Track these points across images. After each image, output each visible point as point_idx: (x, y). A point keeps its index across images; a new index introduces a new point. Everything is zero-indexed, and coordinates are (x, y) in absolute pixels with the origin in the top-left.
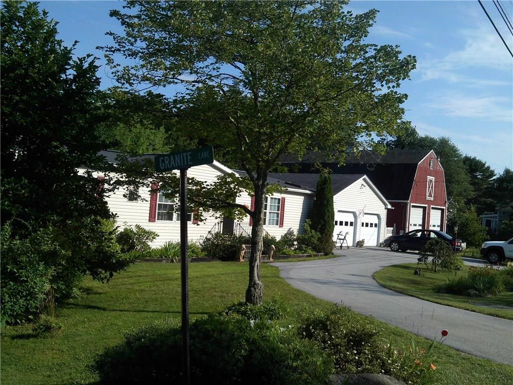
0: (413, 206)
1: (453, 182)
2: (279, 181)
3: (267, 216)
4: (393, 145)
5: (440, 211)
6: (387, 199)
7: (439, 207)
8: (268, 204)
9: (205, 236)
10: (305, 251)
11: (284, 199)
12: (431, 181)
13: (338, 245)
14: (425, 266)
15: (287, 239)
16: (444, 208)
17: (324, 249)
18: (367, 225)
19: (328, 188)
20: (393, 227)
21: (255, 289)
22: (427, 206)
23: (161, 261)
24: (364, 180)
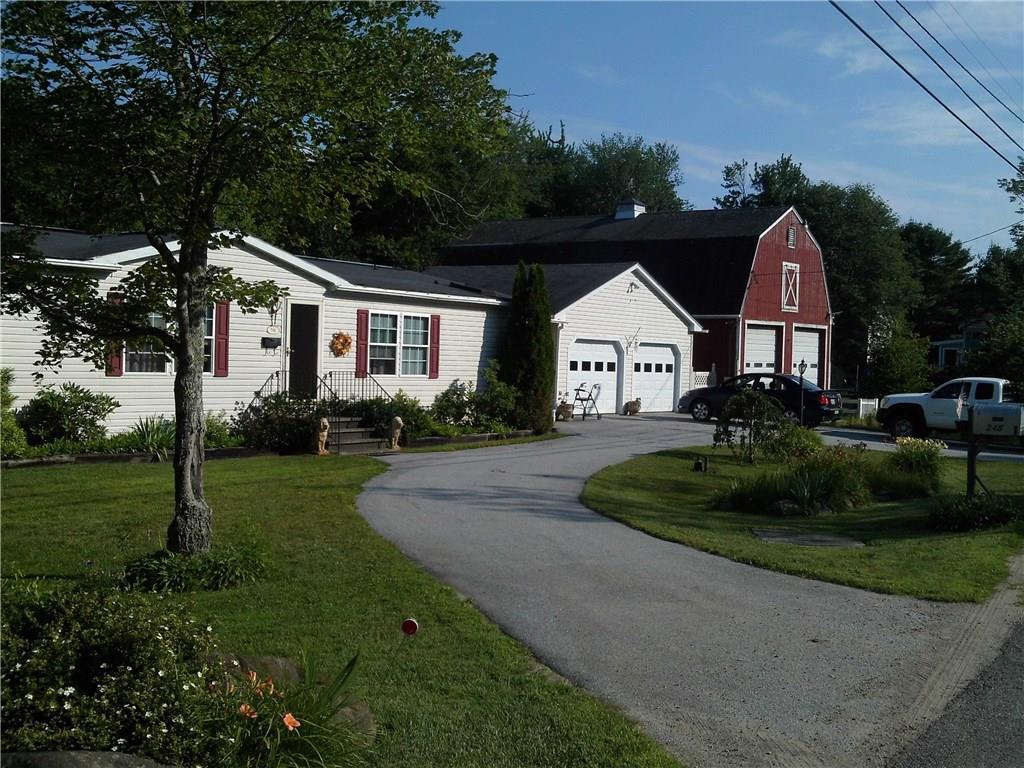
0: (751, 326)
1: (879, 276)
2: (436, 282)
3: (398, 356)
4: (756, 203)
5: (817, 335)
6: (691, 313)
7: (814, 326)
8: (398, 330)
9: (248, 401)
10: (488, 428)
11: (436, 319)
12: (791, 272)
13: (578, 411)
14: (729, 452)
15: (449, 403)
16: (826, 327)
17: (533, 422)
18: (648, 368)
19: (536, 291)
20: (709, 370)
21: (186, 519)
22: (783, 324)
23: (128, 459)
24: (636, 273)
